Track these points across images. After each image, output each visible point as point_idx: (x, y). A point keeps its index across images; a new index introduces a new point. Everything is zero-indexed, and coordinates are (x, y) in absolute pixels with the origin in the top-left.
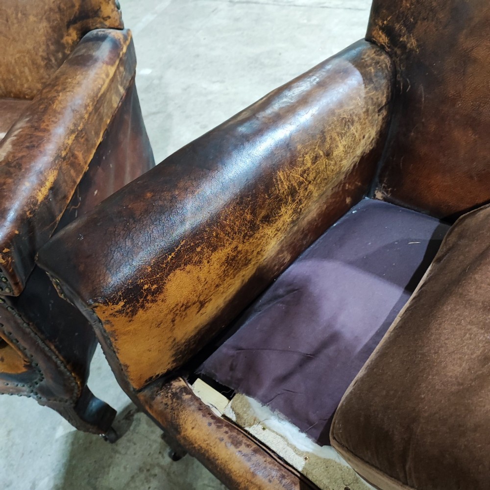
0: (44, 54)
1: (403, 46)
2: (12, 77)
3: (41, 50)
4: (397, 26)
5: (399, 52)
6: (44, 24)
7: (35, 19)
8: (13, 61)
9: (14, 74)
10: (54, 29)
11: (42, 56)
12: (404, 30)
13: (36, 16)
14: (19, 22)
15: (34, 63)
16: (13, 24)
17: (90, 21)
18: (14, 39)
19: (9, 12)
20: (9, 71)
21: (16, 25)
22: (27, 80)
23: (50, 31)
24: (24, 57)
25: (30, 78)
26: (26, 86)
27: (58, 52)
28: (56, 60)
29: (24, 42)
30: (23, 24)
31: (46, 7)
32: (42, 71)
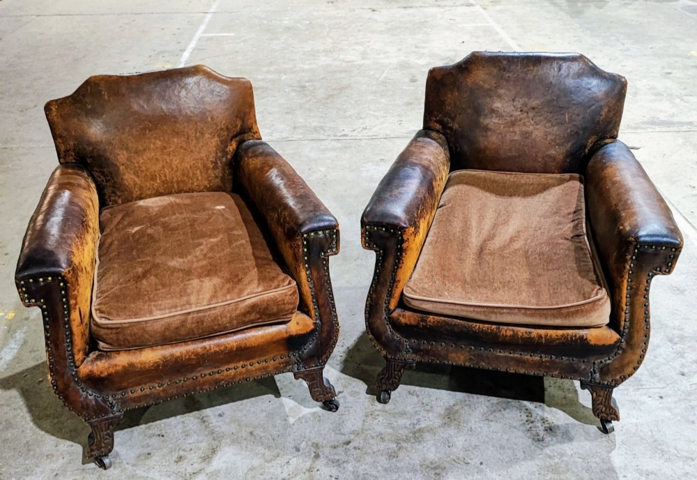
0: (213, 160)
1: (451, 129)
2: (185, 178)
3: (211, 157)
4: (445, 119)
5: (449, 132)
6: (216, 139)
7: (209, 136)
8: (189, 167)
9: (188, 177)
10: (222, 142)
11: (211, 161)
12: (450, 120)
13: (211, 134)
14: (197, 139)
15: (205, 166)
16: (192, 140)
17: (246, 135)
18: (192, 151)
19: (190, 132)
20: (183, 175)
21: (195, 141)
22: (198, 180)
23: (219, 143)
24: (198, 163)
25: (200, 178)
26: (195, 184)
27: (223, 157)
28: (221, 163)
29: (199, 152)
30: (200, 140)
31: (218, 128)
32: (209, 172)
